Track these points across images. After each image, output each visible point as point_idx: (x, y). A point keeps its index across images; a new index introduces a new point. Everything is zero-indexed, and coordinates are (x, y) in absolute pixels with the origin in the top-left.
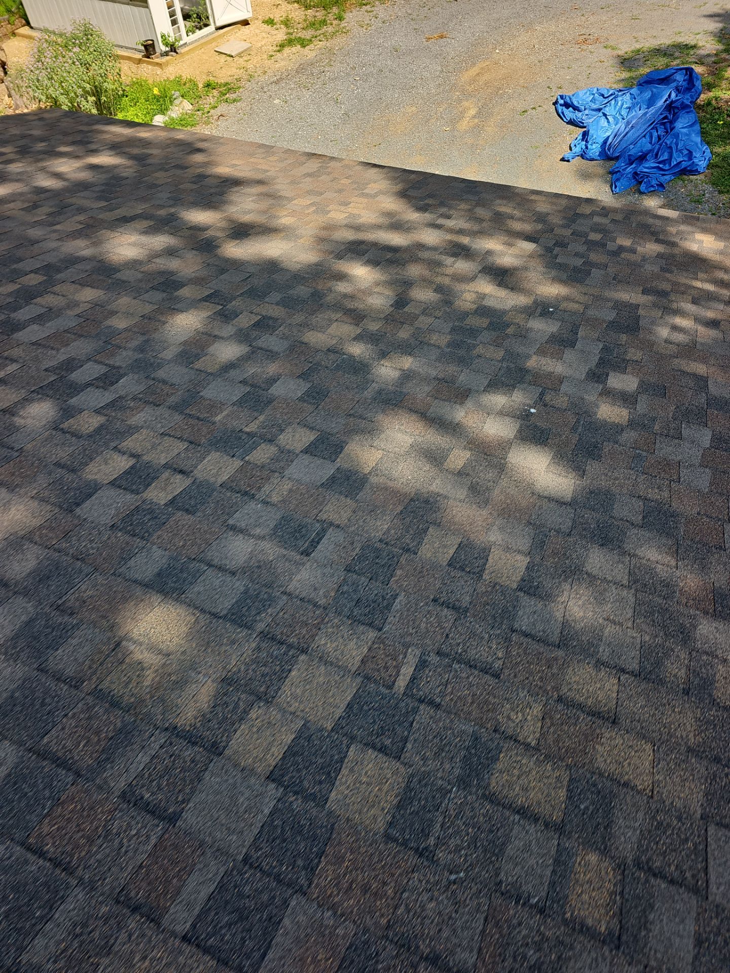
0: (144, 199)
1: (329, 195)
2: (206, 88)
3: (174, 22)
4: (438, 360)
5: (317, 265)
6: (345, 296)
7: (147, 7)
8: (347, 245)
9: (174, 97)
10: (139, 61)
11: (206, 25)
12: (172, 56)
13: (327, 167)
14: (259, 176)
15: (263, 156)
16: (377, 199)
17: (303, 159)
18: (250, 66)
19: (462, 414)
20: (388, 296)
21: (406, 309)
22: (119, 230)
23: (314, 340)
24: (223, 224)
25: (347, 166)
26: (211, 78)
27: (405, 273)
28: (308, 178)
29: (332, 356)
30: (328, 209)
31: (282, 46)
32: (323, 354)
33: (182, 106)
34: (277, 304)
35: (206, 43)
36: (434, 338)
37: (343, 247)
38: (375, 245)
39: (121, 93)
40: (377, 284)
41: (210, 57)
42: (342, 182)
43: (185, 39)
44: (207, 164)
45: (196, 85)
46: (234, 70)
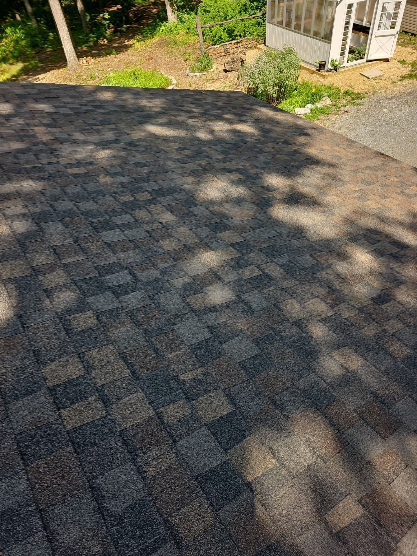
0: (248, 160)
1: (375, 187)
2: (345, 94)
3: (342, 54)
4: (386, 373)
5: (331, 241)
6: (339, 276)
7: (330, 43)
8: (366, 232)
9: (324, 95)
10: (313, 72)
11: (361, 58)
12: (333, 72)
13: (386, 166)
14: (334, 161)
15: (346, 147)
16: (411, 199)
17: (373, 155)
18: (378, 86)
19: (380, 451)
20: (374, 289)
21: (382, 307)
22: (219, 176)
23: (289, 308)
24: (286, 190)
25: (403, 169)
26: (350, 89)
27: (400, 271)
28: (367, 170)
29: (294, 330)
30: (368, 198)
31: (404, 78)
32: (288, 324)
33: (325, 102)
34: (281, 266)
35: (356, 68)
36: (395, 347)
37: (361, 232)
38: (388, 237)
39: (294, 88)
40: (371, 273)
41: (356, 77)
42: (392, 179)
43: (345, 64)
44: (306, 145)
45: (339, 91)
46: (367, 86)
